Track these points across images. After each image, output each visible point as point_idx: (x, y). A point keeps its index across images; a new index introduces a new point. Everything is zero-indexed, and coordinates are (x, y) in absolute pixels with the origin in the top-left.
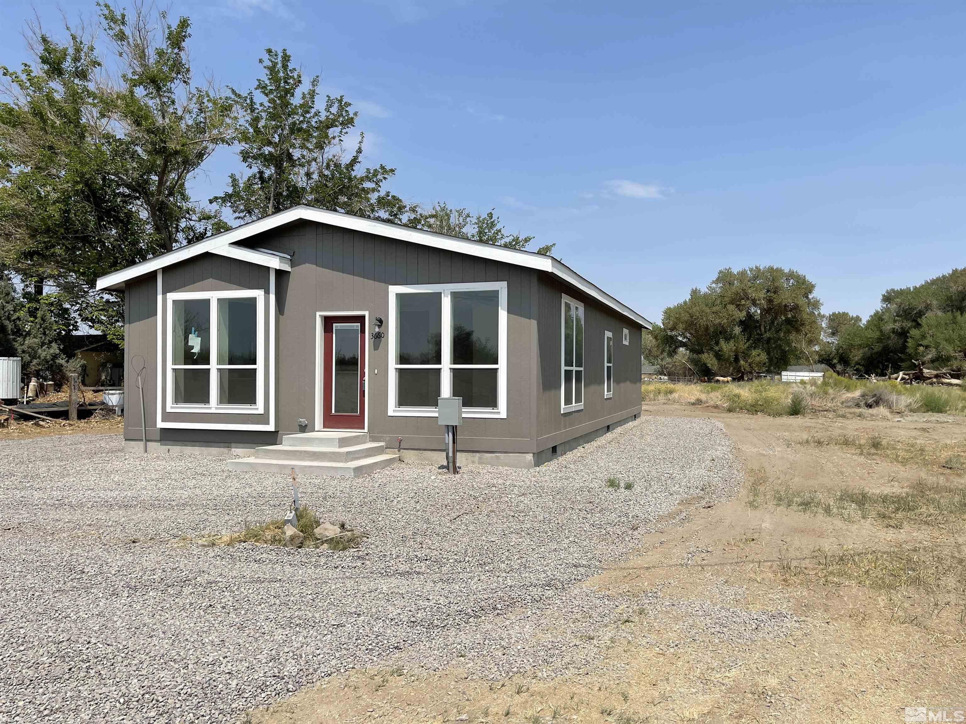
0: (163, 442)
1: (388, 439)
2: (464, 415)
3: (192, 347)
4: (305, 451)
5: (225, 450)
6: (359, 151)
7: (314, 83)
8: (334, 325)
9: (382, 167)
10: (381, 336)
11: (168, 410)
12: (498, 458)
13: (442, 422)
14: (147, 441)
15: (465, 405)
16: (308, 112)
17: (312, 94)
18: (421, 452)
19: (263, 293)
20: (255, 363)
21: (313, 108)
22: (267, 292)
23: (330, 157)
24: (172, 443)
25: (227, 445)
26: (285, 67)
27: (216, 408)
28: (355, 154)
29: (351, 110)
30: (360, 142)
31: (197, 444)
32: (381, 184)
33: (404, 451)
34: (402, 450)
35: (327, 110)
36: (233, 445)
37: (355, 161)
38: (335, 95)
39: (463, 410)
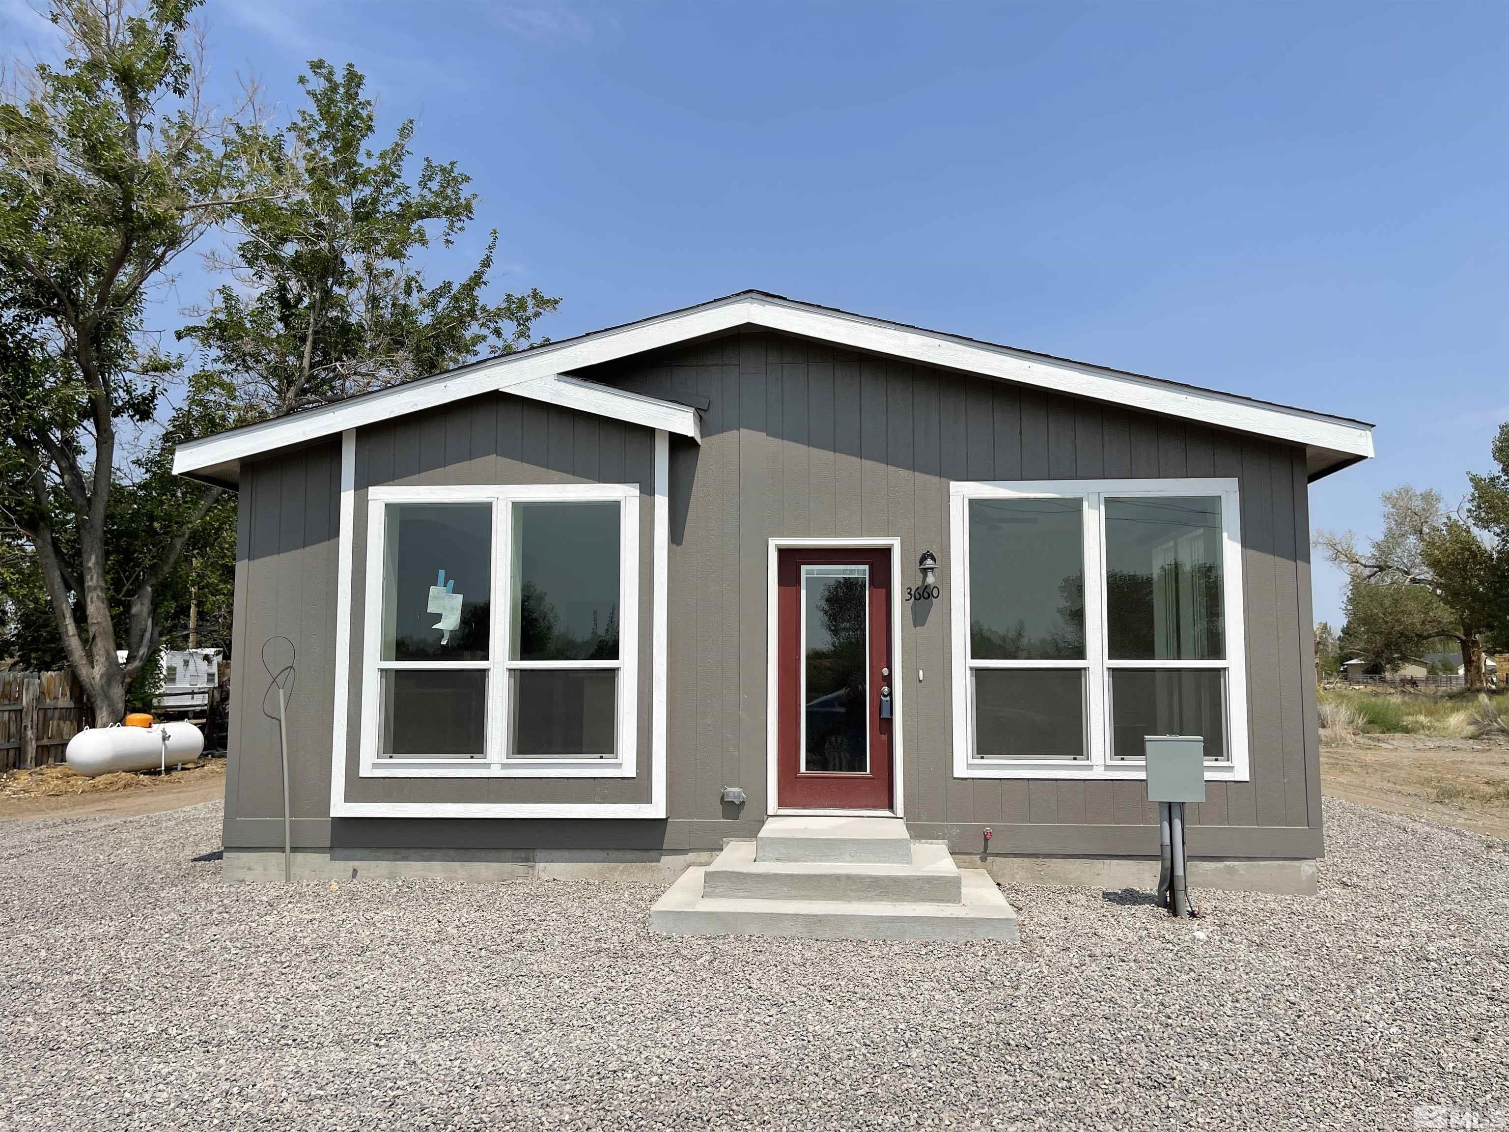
0: (338, 852)
1: (955, 831)
2: (1209, 776)
3: (438, 618)
4: (848, 877)
5: (519, 868)
6: (487, 263)
7: (405, 131)
8: (804, 568)
9: (535, 294)
10: (930, 595)
11: (365, 770)
12: (1231, 871)
13: (1157, 795)
14: (294, 849)
15: (1207, 752)
16: (387, 184)
17: (397, 153)
18: (1040, 861)
19: (637, 492)
20: (615, 655)
21: (399, 177)
22: (648, 491)
23: (412, 273)
24: (366, 852)
25: (523, 854)
26: (351, 97)
27: (504, 766)
28: (477, 268)
29: (466, 191)
30: (490, 247)
31: (438, 853)
32: (529, 324)
33: (998, 859)
34: (990, 859)
35: (423, 184)
36: (539, 854)
37: (477, 280)
38: (441, 160)
39: (1206, 764)
